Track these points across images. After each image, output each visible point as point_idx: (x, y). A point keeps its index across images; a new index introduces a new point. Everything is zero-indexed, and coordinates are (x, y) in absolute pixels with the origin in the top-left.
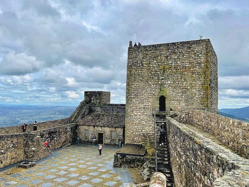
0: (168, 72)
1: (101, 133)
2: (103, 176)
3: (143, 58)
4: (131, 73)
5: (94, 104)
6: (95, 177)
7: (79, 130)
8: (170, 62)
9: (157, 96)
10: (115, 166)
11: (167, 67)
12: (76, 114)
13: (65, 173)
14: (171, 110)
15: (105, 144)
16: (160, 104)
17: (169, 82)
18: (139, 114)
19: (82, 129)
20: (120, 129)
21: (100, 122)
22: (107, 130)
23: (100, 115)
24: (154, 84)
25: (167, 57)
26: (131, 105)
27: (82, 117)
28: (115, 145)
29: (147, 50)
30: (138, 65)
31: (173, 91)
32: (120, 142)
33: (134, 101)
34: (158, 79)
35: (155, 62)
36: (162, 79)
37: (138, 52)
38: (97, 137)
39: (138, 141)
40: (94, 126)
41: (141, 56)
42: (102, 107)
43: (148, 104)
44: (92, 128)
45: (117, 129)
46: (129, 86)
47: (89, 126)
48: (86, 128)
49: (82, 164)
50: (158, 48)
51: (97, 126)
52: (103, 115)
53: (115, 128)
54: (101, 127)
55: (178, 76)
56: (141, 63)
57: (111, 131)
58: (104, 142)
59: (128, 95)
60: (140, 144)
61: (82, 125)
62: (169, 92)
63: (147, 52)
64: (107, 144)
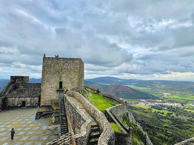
0: (64, 71)
1: (24, 101)
2: (31, 126)
3: (51, 63)
4: (45, 70)
5: (18, 83)
6: (26, 127)
7: (7, 100)
8: (64, 66)
9: (58, 82)
10: (36, 119)
11: (63, 68)
12: (5, 90)
13: (4, 129)
14: (65, 88)
15: (27, 107)
16: (60, 85)
17: (64, 75)
18: (49, 90)
19: (10, 99)
20: (36, 98)
21: (23, 95)
22: (28, 99)
23: (22, 90)
24: (57, 76)
25: (63, 64)
26: (44, 86)
27: (10, 92)
28: (34, 106)
29: (53, 60)
30: (49, 66)
31: (66, 79)
32: (37, 104)
33: (46, 84)
34: (59, 74)
35: (58, 65)
36: (61, 74)
37: (49, 60)
38: (21, 103)
39: (48, 103)
40: (19, 98)
41: (50, 62)
42: (23, 85)
43: (54, 85)
44: (17, 99)
45: (35, 98)
46: (43, 76)
47: (15, 98)
48: (13, 99)
49: (15, 121)
50: (59, 59)
51: (22, 97)
52: (25, 90)
53: (34, 97)
54: (24, 98)
55: (68, 73)
56: (50, 65)
57: (31, 99)
58: (26, 105)
59: (42, 81)
60: (49, 105)
61: (10, 97)
62: (64, 80)
63: (53, 61)
64: (28, 107)
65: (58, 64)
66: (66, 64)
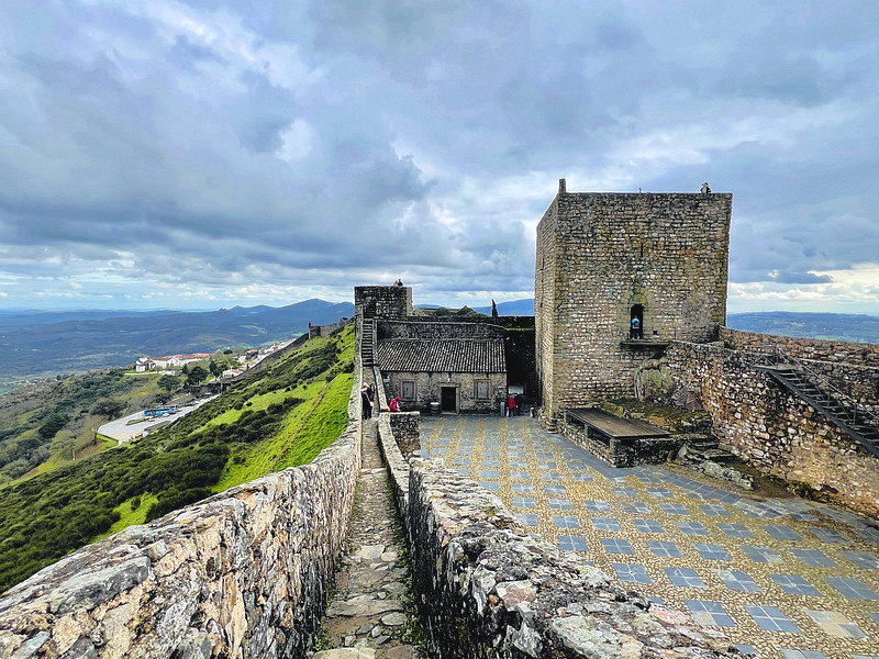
1: (451, 386)
4: (568, 253)
8: (655, 235)
9: (626, 306)
11: (648, 243)
14: (655, 333)
15: (461, 411)
18: (584, 343)
19: (396, 380)
20: (499, 376)
22: (466, 381)
24: (619, 280)
25: (649, 223)
26: (567, 325)
28: (488, 410)
29: (603, 204)
31: (661, 295)
34: (630, 268)
35: (623, 231)
36: (639, 270)
37: (584, 205)
38: (440, 396)
40: (430, 373)
41: (590, 216)
42: (410, 325)
43: (606, 322)
44: (423, 378)
46: (561, 282)
47: (416, 373)
48: (408, 377)
50: (629, 202)
51: (440, 373)
53: (487, 374)
54: (450, 373)
55: (670, 265)
56: (592, 231)
57: (476, 382)
58: (458, 406)
61: (395, 372)
64: (466, 411)
65: (624, 221)
66: (662, 222)
